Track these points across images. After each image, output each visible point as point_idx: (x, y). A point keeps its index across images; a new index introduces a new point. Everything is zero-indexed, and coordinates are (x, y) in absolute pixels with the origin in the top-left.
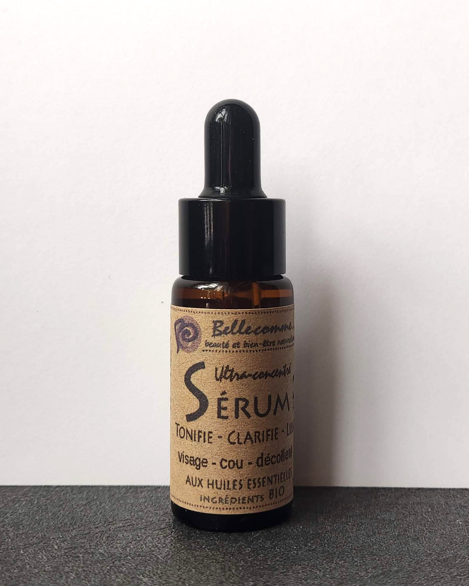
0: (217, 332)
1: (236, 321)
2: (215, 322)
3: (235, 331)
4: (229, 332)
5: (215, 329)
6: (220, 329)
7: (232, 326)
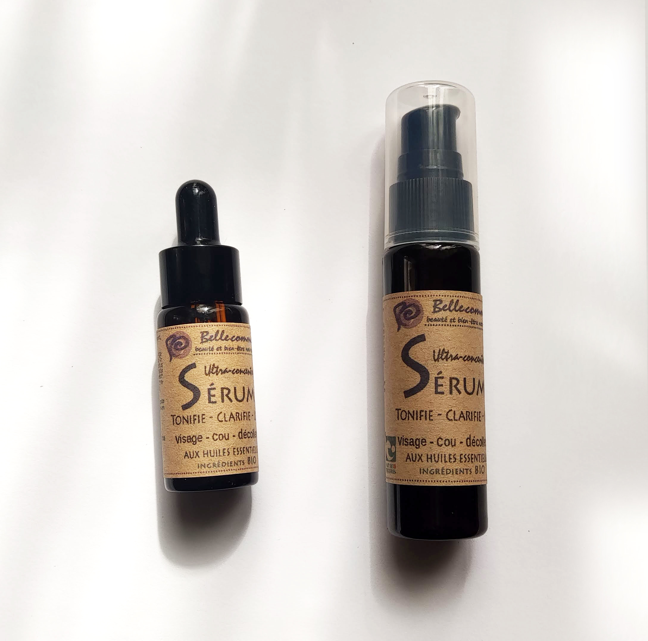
0: (204, 340)
1: (218, 331)
2: (202, 333)
3: (218, 338)
4: (214, 339)
5: (202, 337)
6: (206, 337)
7: (215, 335)
